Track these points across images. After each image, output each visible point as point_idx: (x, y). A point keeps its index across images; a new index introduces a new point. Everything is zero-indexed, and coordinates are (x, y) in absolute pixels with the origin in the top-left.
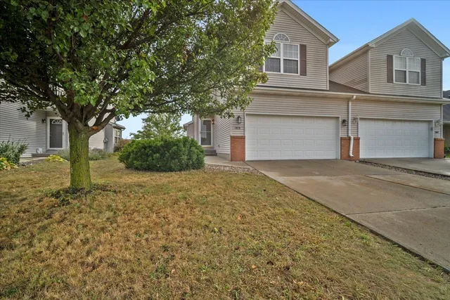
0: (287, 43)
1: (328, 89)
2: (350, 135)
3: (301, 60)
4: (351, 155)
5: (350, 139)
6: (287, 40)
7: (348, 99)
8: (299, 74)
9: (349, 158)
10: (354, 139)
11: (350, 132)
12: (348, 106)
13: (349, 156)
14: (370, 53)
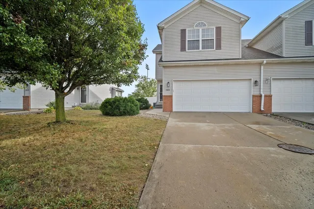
0: (205, 28)
1: (241, 57)
2: (262, 93)
3: (217, 39)
4: (262, 109)
5: (261, 96)
6: (205, 25)
7: (261, 64)
8: (215, 49)
9: (261, 112)
10: (265, 96)
11: (262, 90)
12: (261, 69)
13: (261, 110)
14: (284, 23)
